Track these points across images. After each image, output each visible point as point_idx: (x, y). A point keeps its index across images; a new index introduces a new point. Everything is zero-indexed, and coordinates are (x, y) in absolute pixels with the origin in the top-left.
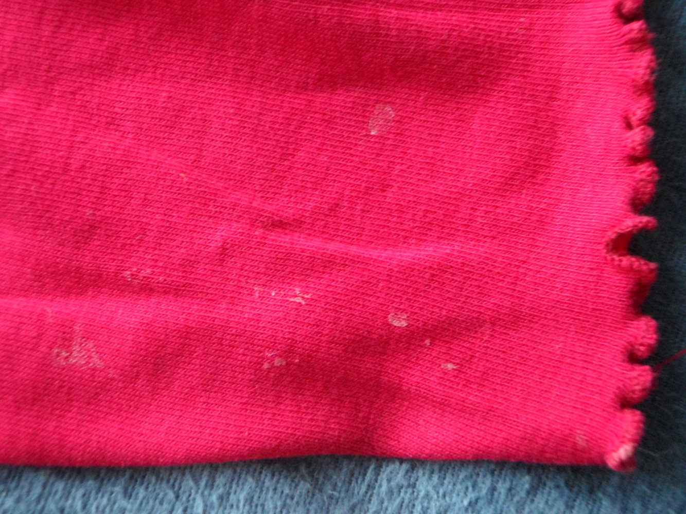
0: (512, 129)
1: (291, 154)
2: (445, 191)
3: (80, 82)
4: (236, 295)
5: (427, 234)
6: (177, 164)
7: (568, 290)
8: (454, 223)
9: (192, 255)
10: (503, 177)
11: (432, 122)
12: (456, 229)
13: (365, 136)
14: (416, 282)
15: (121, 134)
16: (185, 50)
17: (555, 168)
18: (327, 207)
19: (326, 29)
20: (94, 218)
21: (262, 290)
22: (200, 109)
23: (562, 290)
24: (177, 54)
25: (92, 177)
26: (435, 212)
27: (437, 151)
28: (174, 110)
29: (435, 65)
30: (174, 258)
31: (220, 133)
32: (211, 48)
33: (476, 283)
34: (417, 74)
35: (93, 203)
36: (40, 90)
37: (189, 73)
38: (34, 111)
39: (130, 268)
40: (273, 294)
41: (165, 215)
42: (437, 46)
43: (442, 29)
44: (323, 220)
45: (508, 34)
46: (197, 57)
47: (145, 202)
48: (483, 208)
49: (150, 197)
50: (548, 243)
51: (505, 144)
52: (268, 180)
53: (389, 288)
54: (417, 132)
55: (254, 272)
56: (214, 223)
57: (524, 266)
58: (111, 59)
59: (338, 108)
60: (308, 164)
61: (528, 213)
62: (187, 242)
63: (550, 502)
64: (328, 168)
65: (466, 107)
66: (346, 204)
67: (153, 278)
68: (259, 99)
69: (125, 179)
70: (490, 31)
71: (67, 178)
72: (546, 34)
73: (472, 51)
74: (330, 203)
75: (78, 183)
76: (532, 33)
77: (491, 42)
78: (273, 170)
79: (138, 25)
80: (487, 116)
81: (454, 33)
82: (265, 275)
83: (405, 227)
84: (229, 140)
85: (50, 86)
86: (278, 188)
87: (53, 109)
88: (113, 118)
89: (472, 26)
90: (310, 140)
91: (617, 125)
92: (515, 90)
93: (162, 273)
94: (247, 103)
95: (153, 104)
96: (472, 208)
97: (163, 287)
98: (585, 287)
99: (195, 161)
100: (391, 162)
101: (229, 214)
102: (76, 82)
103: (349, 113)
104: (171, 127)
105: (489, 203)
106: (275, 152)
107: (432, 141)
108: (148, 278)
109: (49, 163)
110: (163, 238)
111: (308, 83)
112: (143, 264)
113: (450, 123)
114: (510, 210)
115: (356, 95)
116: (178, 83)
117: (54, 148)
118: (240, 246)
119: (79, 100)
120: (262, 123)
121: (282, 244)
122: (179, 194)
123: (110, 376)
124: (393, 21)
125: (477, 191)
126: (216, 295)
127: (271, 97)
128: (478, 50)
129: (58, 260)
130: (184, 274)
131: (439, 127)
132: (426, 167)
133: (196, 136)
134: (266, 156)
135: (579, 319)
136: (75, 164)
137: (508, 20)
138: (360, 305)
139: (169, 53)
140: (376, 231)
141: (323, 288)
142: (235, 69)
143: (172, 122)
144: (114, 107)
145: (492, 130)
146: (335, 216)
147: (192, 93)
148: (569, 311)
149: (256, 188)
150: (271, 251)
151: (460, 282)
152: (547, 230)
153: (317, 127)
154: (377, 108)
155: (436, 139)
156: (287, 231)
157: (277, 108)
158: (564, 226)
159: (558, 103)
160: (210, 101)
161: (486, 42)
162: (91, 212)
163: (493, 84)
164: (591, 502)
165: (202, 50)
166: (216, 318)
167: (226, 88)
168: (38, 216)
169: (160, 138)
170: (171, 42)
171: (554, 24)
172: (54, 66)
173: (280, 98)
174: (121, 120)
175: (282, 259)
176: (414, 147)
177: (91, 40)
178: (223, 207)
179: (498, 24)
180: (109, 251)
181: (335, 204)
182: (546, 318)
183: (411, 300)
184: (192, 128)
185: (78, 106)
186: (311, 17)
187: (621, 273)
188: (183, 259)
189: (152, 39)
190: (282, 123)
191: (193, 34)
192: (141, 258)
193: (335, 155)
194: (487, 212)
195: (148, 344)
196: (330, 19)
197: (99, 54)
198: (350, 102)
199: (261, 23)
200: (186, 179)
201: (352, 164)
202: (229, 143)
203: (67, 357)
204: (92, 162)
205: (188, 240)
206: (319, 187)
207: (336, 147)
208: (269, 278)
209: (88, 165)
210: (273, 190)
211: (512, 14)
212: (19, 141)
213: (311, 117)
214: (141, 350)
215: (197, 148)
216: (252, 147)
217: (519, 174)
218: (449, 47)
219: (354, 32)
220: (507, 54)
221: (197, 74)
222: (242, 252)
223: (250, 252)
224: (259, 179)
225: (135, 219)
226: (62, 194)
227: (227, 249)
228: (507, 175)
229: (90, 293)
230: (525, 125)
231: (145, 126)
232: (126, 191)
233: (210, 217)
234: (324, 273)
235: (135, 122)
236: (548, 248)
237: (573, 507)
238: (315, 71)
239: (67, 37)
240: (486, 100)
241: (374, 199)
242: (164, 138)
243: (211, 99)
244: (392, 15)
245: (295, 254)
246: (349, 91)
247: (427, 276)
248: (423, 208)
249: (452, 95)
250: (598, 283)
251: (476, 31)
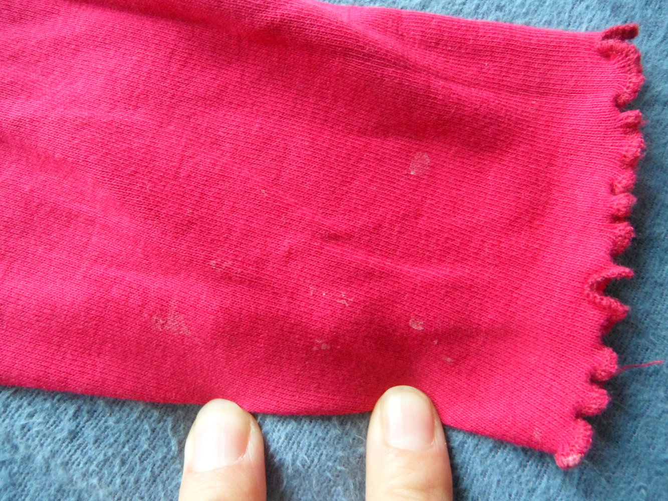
0: (519, 183)
1: (349, 182)
2: (463, 224)
3: (195, 109)
4: (295, 291)
5: (446, 256)
6: (260, 181)
7: (550, 316)
8: (467, 250)
9: (265, 255)
10: (508, 219)
11: (458, 170)
12: (468, 255)
13: (405, 175)
14: (434, 296)
15: (221, 152)
16: (278, 93)
17: (548, 217)
18: (372, 226)
19: (389, 87)
20: (192, 216)
21: (315, 289)
22: (283, 139)
23: (545, 315)
24: (271, 96)
25: (195, 185)
26: (454, 240)
27: (459, 193)
28: (264, 138)
29: (467, 126)
30: (251, 255)
31: (296, 159)
32: (297, 94)
33: (479, 301)
34: (453, 132)
35: (193, 204)
36: (164, 112)
37: (278, 111)
38: (157, 128)
39: (216, 258)
40: (324, 294)
41: (247, 221)
42: (472, 112)
43: (476, 100)
44: (368, 236)
45: (523, 111)
46: (285, 100)
47: (233, 210)
48: (491, 241)
49: (236, 205)
50: (538, 275)
51: (512, 194)
52: (329, 200)
53: (413, 298)
54: (446, 176)
55: (310, 274)
56: (284, 231)
57: (516, 291)
58: (220, 94)
59: (388, 151)
60: (361, 191)
61: (524, 249)
62: (262, 244)
63: (508, 460)
64: (376, 195)
65: (485, 162)
66: (387, 225)
67: (233, 269)
68: (329, 137)
69: (220, 189)
70: (510, 107)
71: (176, 183)
72: (551, 115)
73: (496, 120)
74: (375, 223)
75: (184, 188)
76: (540, 113)
77: (510, 115)
78: (334, 192)
79: (243, 71)
80: (501, 171)
81: (484, 105)
82: (319, 277)
83: (430, 249)
84: (303, 166)
85: (172, 110)
86: (336, 207)
87: (171, 128)
88: (217, 139)
89: (497, 102)
90: (364, 173)
91: (603, 191)
92: (523, 154)
93: (240, 266)
94: (319, 139)
95: (248, 132)
96: (482, 241)
97: (240, 278)
98: (564, 316)
99: (275, 179)
100: (424, 197)
101: (296, 226)
102: (192, 108)
103: (395, 156)
104: (260, 151)
105: (495, 238)
106: (337, 178)
107: (456, 185)
108: (230, 268)
109: (164, 170)
110: (243, 239)
111: (367, 130)
112: (227, 257)
113: (472, 173)
114: (511, 246)
115: (402, 143)
116: (269, 118)
117: (169, 159)
118: (302, 252)
119: (193, 123)
120: (329, 156)
121: (334, 255)
122: (260, 205)
123: (196, 342)
124: (440, 89)
125: (487, 227)
126: (280, 289)
127: (338, 136)
128: (500, 120)
129: (161, 245)
130: (257, 270)
131: (463, 175)
132: (450, 204)
133: (278, 159)
134: (329, 181)
135: (555, 341)
136: (183, 173)
137: (523, 101)
138: (389, 310)
139: (265, 95)
140: (407, 249)
141: (363, 293)
142: (313, 112)
143: (261, 146)
144: (219, 131)
145: (503, 182)
146: (377, 234)
147: (279, 127)
148: (548, 332)
149: (319, 205)
150: (326, 259)
151: (467, 299)
152: (538, 265)
153: (370, 164)
154: (417, 154)
155: (459, 183)
156: (340, 243)
157: (342, 146)
158: (552, 263)
159: (555, 168)
160: (292, 135)
161: (507, 115)
162: (191, 211)
163: (508, 147)
164: (540, 464)
165: (290, 95)
166: (279, 309)
167: (305, 126)
168: (149, 209)
169: (250, 158)
170: (267, 87)
171: (558, 108)
172: (177, 95)
173: (345, 138)
174: (222, 141)
175: (333, 266)
176: (442, 187)
177: (206, 79)
178: (292, 220)
179: (515, 103)
180: (201, 243)
181: (378, 224)
182: (528, 335)
183: (428, 310)
184: (275, 153)
185: (191, 127)
186: (379, 76)
187: (596, 309)
188: (258, 257)
189: (253, 82)
190: (345, 158)
191: (285, 82)
192: (225, 252)
193: (382, 186)
194: (493, 245)
195: (225, 324)
196: (393, 79)
197: (212, 89)
198: (398, 148)
199: (338, 78)
200: (266, 195)
201: (394, 195)
202: (302, 168)
203: (163, 324)
204: (197, 173)
205: (263, 243)
206: (367, 210)
207: (383, 180)
208: (321, 281)
209: (193, 175)
210: (332, 208)
211: (526, 98)
212: (143, 151)
213: (367, 155)
214: (220, 327)
215: (277, 169)
216: (320, 173)
217: (520, 218)
218: (479, 115)
219: (411, 92)
220: (520, 126)
221: (284, 113)
222: (303, 258)
223: (310, 258)
224: (322, 198)
225: (224, 221)
226: (170, 195)
227: (292, 254)
228: (511, 218)
229: (182, 275)
230: (528, 181)
231: (240, 148)
232: (220, 199)
233: (281, 226)
234: (364, 281)
235: (233, 144)
236: (537, 280)
237: (525, 466)
238: (374, 120)
239: (189, 74)
240: (501, 159)
241: (409, 224)
242: (253, 159)
243: (293, 133)
244: (440, 84)
245: (344, 264)
246: (398, 140)
247: (443, 292)
248: (446, 235)
249: (476, 152)
250: (574, 314)
251: (499, 106)
